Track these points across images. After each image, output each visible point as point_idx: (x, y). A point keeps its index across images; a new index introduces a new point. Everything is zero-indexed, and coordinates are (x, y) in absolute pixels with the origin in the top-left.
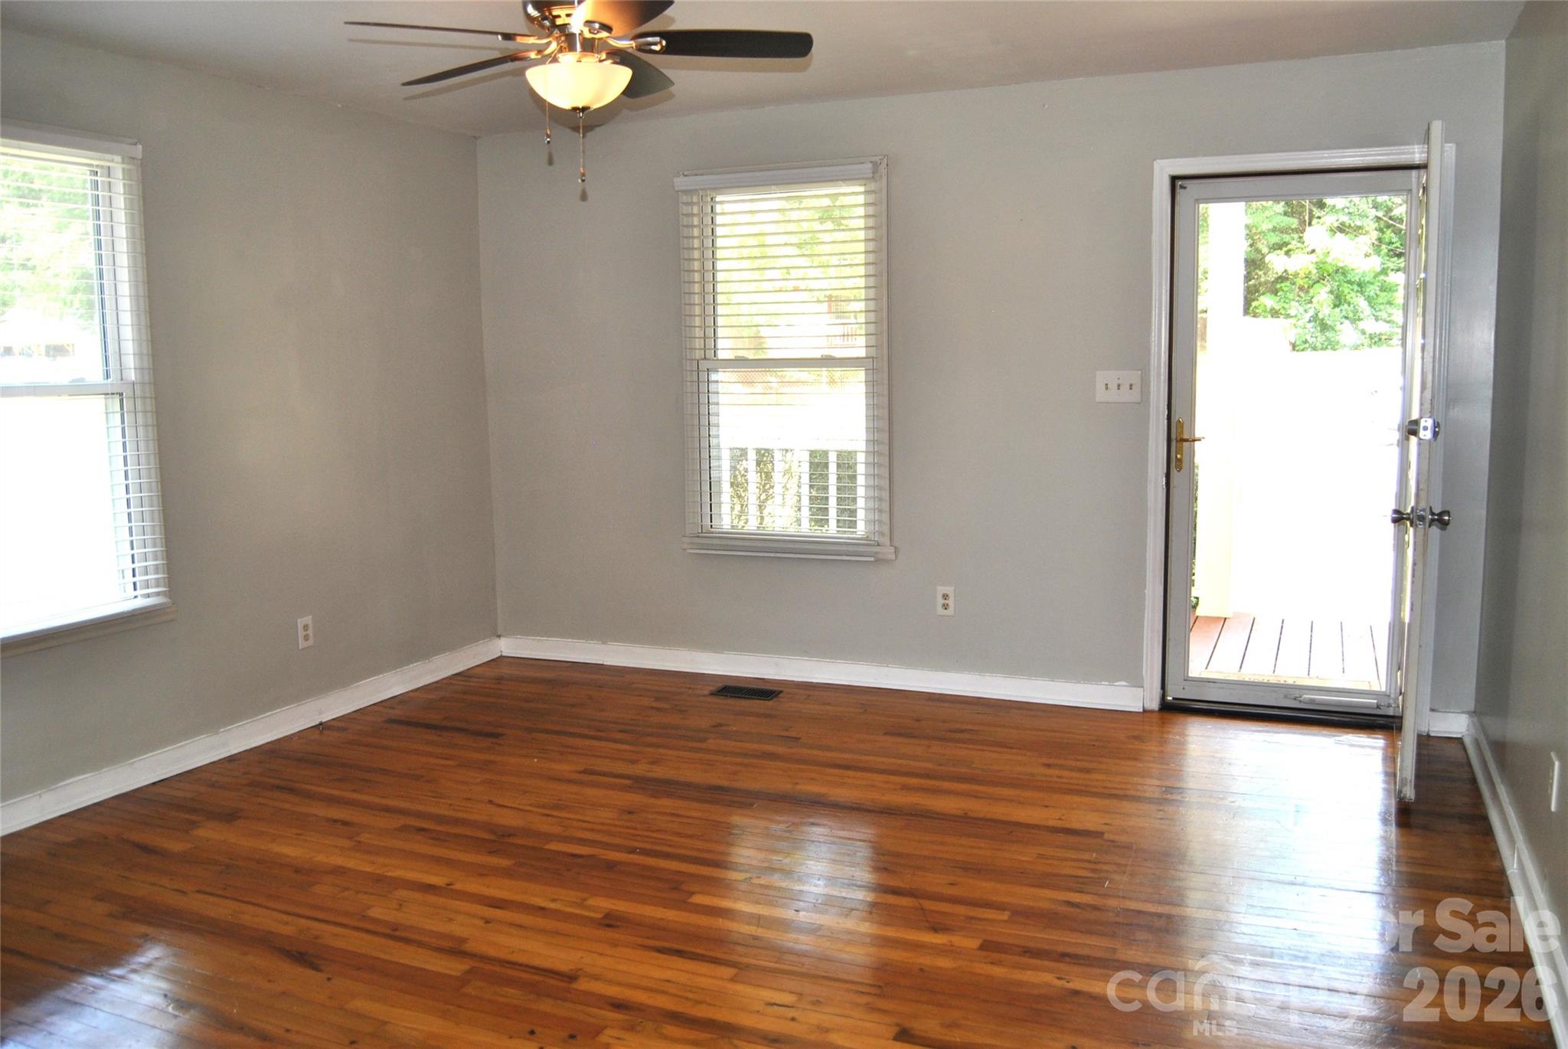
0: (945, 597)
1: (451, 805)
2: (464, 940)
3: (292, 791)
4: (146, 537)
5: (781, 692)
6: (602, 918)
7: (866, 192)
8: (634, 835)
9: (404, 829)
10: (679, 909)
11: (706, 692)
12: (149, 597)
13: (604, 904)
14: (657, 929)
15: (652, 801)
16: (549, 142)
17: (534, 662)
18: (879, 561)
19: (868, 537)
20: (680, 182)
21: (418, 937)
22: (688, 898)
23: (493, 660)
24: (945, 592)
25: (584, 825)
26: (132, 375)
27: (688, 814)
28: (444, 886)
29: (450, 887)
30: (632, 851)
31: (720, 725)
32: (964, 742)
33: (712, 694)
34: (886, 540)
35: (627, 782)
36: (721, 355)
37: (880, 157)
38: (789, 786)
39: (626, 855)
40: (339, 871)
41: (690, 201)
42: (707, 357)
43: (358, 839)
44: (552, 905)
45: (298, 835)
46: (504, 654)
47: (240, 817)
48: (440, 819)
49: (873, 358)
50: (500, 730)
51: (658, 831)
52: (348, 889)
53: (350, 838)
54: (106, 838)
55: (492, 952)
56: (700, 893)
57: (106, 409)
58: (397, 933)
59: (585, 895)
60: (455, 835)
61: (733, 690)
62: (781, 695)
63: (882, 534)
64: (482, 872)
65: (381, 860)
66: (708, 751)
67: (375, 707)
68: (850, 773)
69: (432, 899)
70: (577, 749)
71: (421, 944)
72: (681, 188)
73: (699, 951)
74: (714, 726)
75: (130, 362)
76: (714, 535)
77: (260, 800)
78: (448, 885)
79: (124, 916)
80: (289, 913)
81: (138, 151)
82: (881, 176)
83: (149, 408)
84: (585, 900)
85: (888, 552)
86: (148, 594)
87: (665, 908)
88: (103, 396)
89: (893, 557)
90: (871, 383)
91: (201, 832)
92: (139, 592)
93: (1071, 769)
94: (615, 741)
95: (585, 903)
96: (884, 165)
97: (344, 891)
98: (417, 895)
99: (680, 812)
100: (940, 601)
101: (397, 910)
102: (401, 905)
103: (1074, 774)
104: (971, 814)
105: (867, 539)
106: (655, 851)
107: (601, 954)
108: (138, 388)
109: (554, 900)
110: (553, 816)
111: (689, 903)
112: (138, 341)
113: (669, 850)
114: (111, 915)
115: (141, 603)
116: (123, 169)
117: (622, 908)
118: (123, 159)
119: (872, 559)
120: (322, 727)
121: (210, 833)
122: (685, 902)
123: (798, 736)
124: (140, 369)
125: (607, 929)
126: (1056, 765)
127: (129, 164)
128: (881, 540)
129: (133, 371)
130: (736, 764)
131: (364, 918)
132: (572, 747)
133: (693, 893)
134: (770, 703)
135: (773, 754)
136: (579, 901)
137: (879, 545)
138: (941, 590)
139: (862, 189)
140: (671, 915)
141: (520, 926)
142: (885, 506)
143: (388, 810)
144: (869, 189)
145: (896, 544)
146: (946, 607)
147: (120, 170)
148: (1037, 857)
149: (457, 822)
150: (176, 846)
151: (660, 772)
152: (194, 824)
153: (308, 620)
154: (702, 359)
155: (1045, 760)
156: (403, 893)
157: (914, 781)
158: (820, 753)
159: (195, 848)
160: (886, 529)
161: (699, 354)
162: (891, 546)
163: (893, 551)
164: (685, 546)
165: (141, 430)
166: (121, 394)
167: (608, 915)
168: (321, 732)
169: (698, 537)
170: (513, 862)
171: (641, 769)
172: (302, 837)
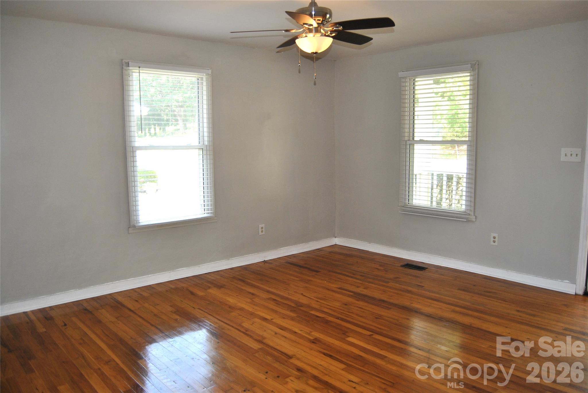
0: (494, 238)
1: (289, 293)
2: (265, 338)
3: (243, 281)
4: (208, 195)
5: (427, 268)
6: (313, 339)
7: (470, 76)
8: (342, 313)
9: (270, 299)
10: (340, 341)
11: (399, 265)
12: (208, 214)
13: (317, 335)
14: (329, 346)
15: (357, 302)
16: (299, 65)
17: (344, 247)
18: (468, 221)
19: (465, 211)
20: (401, 74)
21: (252, 335)
22: (346, 338)
23: (332, 245)
24: (494, 236)
25: (329, 307)
26: (206, 143)
27: (366, 308)
28: (270, 320)
29: (272, 320)
30: (338, 318)
31: (398, 278)
32: (489, 297)
33: (401, 266)
34: (472, 213)
35: (351, 294)
36: (416, 139)
37: (475, 62)
38: (409, 304)
39: (335, 319)
40: (242, 309)
41: (405, 81)
42: (410, 139)
43: (254, 300)
44: (300, 332)
45: (237, 296)
46: (337, 244)
47: (223, 287)
48: (282, 297)
49: (470, 141)
50: (320, 270)
51: (351, 313)
52: (241, 315)
53: (251, 299)
54: (183, 288)
55: (271, 344)
56: (352, 337)
57: (199, 154)
58: (247, 332)
59: (312, 330)
60: (284, 303)
61: (410, 265)
62: (427, 269)
63: (471, 210)
64: (284, 317)
65: (256, 308)
66: (387, 287)
67: (285, 257)
68: (435, 302)
69: (264, 323)
70: (341, 279)
71: (251, 337)
72: (402, 76)
73: (337, 357)
74: (395, 278)
75: (206, 139)
76: (408, 206)
77: (233, 283)
78: (271, 319)
79: (175, 313)
80: (219, 320)
81: (210, 72)
82: (475, 69)
83: (211, 154)
84: (311, 332)
85: (473, 218)
86: (208, 213)
87: (336, 340)
88: (198, 149)
89: (474, 220)
90: (469, 151)
91: (210, 291)
92: (205, 212)
93: (527, 314)
94: (357, 279)
95: (311, 333)
96: (477, 65)
97: (239, 316)
98: (259, 321)
99: (363, 307)
100: (492, 239)
101: (251, 325)
102: (253, 323)
103: (527, 316)
104: (473, 325)
105: (465, 212)
106: (346, 319)
107: (305, 351)
108: (208, 147)
109: (301, 330)
110: (320, 302)
111: (346, 340)
112: (209, 132)
113: (352, 320)
114: (172, 312)
115: (206, 215)
116: (206, 78)
117: (321, 337)
118: (206, 75)
119: (465, 220)
120: (265, 262)
121: (213, 292)
122: (344, 339)
123: (423, 286)
124: (209, 141)
125: (313, 343)
126: (522, 311)
127: (207, 76)
128: (470, 213)
129: (207, 142)
130: (394, 293)
131: (240, 325)
132: (340, 279)
133: (349, 337)
134: (421, 272)
135: (410, 291)
136: (308, 332)
137: (469, 215)
138: (493, 235)
139: (469, 74)
140: (337, 343)
141: (285, 337)
142: (473, 200)
143: (268, 292)
144: (471, 74)
145: (476, 215)
146: (494, 242)
147: (205, 78)
148: (489, 347)
149: (287, 299)
150: (200, 293)
151: (366, 292)
152: (209, 287)
153: (263, 225)
154: (408, 140)
155: (519, 309)
156: (256, 320)
157: (457, 309)
158: (428, 293)
159: (205, 295)
160: (472, 209)
161: (406, 138)
162: (474, 216)
163: (475, 217)
164: (398, 210)
165: (208, 160)
166: (203, 149)
167: (315, 339)
168: (264, 263)
169: (403, 207)
170: (296, 315)
171: (360, 290)
172: (238, 297)
